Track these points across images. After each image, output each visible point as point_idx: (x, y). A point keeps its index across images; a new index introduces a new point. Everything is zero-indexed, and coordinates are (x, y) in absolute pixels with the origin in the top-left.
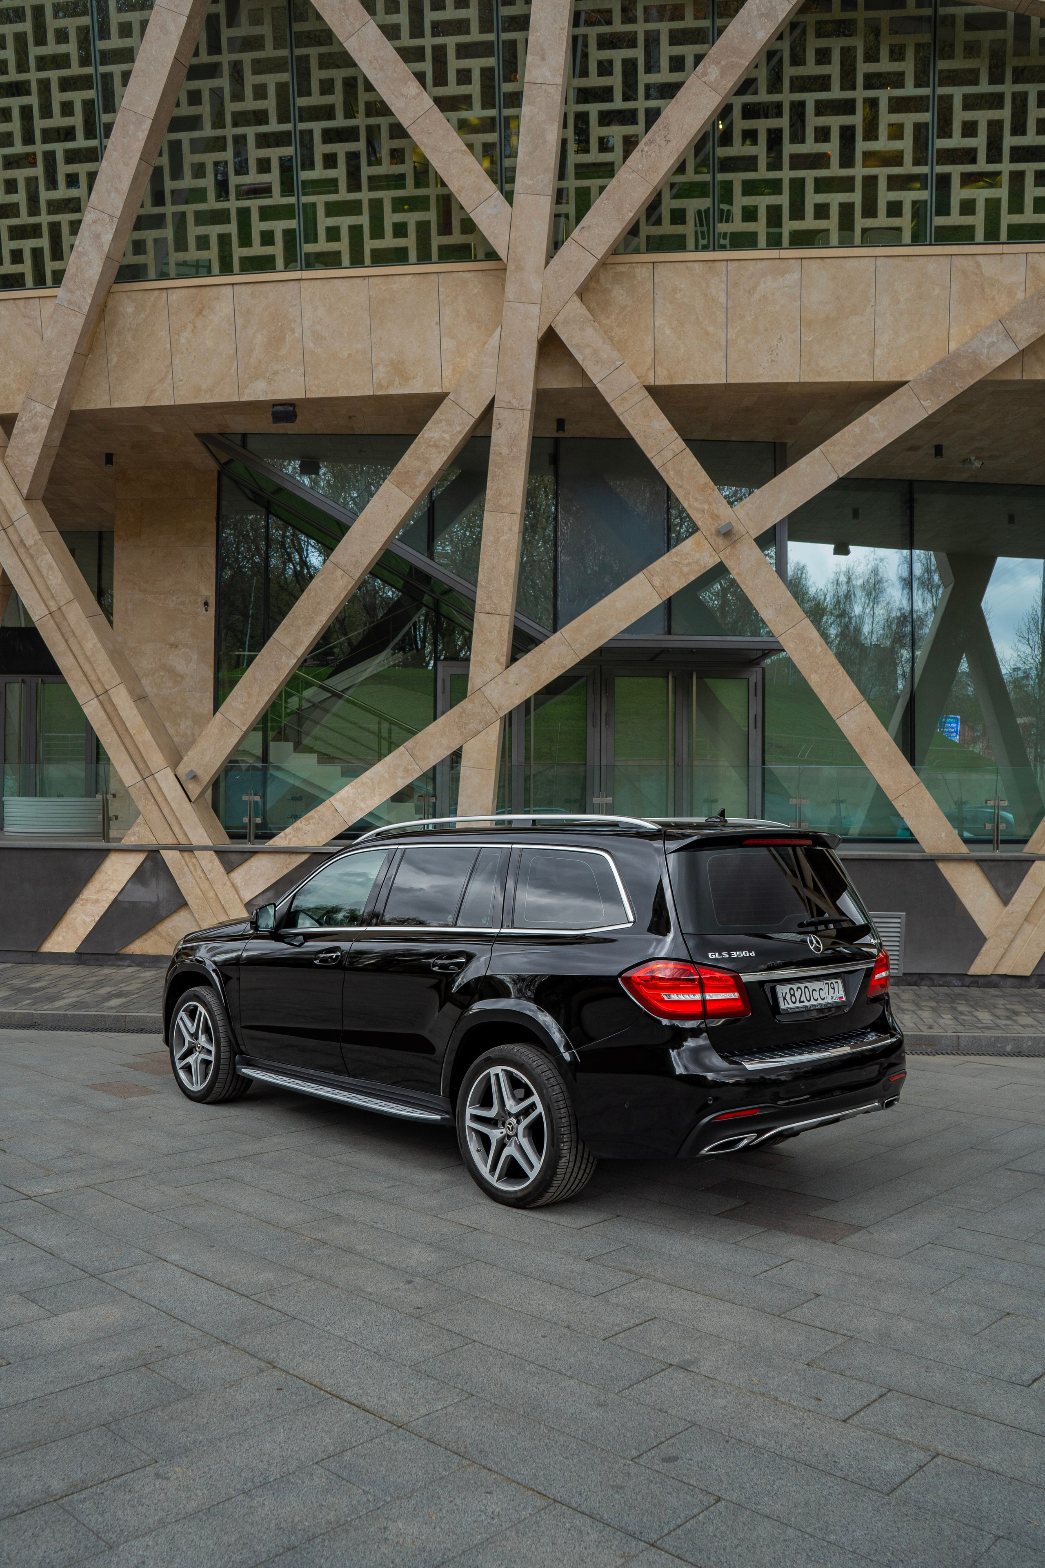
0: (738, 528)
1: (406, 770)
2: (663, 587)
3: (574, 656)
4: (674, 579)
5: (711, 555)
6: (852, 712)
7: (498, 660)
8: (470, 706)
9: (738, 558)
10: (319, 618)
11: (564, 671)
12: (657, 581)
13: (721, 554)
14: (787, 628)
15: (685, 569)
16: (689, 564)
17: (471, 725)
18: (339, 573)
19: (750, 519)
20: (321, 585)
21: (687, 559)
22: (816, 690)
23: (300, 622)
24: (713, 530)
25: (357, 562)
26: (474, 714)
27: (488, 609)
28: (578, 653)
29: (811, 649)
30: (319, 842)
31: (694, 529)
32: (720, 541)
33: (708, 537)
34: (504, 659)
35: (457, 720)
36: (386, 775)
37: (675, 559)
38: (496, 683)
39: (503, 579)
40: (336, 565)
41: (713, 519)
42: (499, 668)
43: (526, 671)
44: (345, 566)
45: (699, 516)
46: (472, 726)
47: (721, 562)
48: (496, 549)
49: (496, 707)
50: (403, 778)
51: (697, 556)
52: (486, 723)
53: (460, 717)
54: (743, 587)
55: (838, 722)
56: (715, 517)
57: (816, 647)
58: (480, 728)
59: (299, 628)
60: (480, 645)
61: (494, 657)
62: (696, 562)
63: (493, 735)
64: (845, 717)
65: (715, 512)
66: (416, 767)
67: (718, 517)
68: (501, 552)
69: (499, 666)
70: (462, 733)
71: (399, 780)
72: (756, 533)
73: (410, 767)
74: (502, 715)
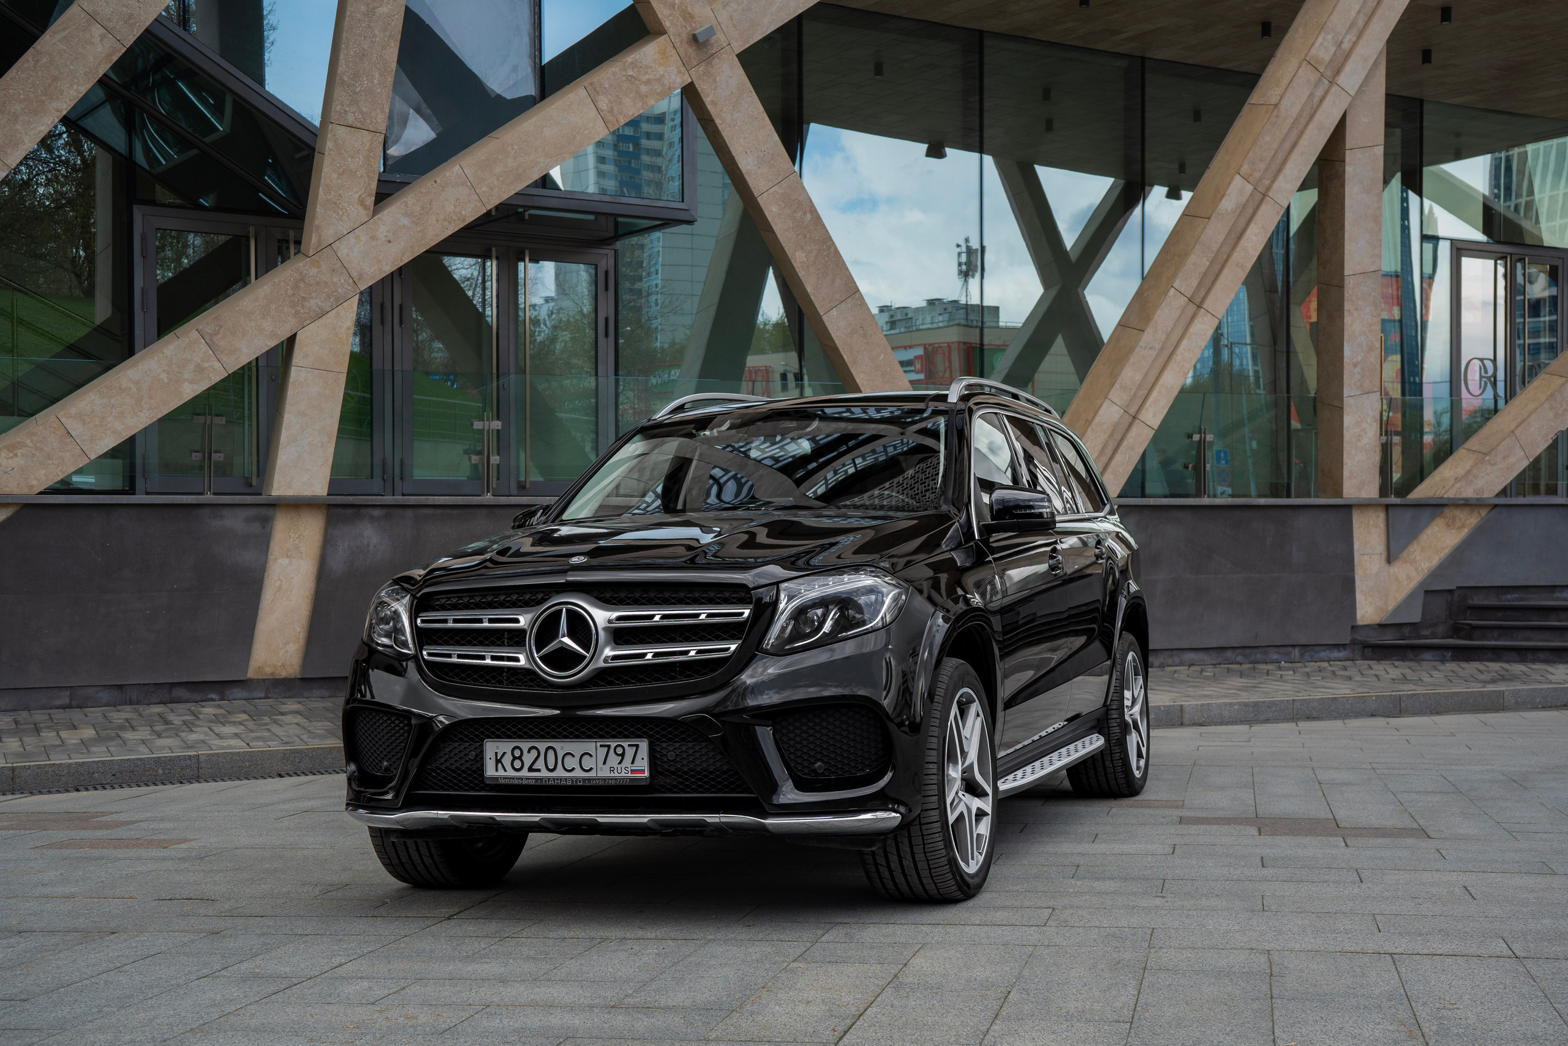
0: (720, 37)
1: (199, 369)
2: (611, 111)
3: (479, 204)
4: (627, 101)
5: (680, 72)
6: (843, 306)
7: (361, 202)
8: (314, 271)
9: (715, 81)
10: (55, 105)
11: (462, 226)
12: (603, 103)
13: (692, 71)
14: (771, 184)
15: (644, 89)
16: (649, 82)
17: (312, 302)
18: (97, 31)
19: (734, 26)
20: (61, 46)
21: (646, 73)
22: (801, 274)
23: (18, 107)
24: (684, 36)
25: (131, 16)
26: (318, 283)
27: (351, 119)
28: (485, 200)
29: (798, 215)
30: (32, 487)
31: (661, 32)
32: (691, 51)
33: (677, 45)
34: (370, 201)
35: (290, 292)
36: (164, 376)
37: (630, 73)
38: (358, 237)
39: (377, 75)
40: (93, 17)
41: (685, 19)
42: (362, 214)
43: (405, 221)
44: (109, 20)
45: (667, 12)
46: (314, 303)
47: (691, 84)
48: (369, 26)
49: (355, 274)
50: (192, 382)
51: (661, 70)
52: (337, 299)
53: (296, 287)
54: (718, 121)
55: (825, 318)
56: (688, 16)
57: (805, 213)
58: (327, 306)
59: (15, 117)
60: (335, 176)
61: (357, 196)
62: (659, 80)
63: (348, 315)
64: (834, 312)
65: (689, 9)
66: (217, 365)
67: (692, 17)
68: (376, 32)
69: (363, 212)
70: (297, 313)
71: (186, 385)
72: (740, 47)
73: (207, 365)
74: (363, 287)
